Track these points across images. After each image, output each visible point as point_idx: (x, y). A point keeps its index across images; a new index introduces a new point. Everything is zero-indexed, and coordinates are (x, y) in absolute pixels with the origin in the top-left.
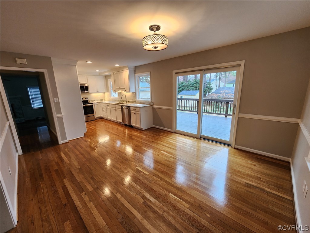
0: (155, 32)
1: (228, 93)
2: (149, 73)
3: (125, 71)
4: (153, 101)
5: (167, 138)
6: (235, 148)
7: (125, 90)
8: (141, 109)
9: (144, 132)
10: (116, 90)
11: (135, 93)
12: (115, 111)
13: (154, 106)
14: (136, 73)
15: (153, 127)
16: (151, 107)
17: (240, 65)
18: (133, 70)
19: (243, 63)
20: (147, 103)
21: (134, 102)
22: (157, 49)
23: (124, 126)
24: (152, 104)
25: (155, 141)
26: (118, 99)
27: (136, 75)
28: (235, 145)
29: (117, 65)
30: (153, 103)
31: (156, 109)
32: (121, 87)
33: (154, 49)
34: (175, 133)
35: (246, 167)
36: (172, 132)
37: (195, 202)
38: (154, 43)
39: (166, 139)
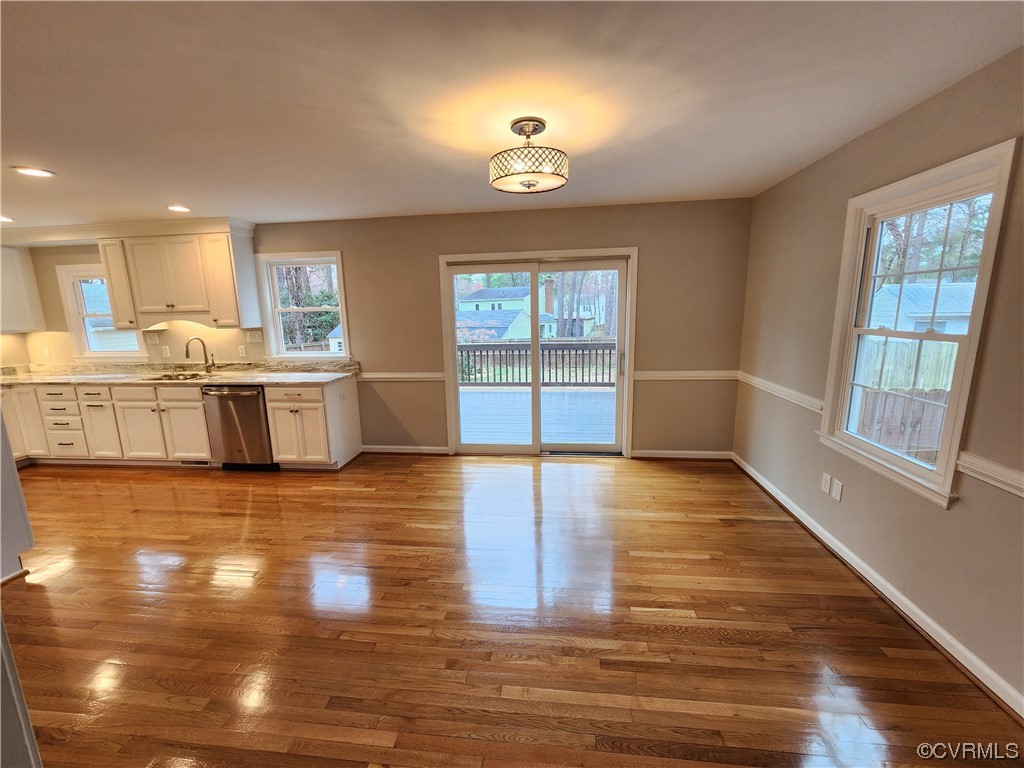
0: (528, 137)
1: (474, 328)
2: (336, 256)
3: (206, 237)
4: (357, 358)
5: (452, 476)
6: (633, 458)
7: (210, 317)
8: (327, 389)
9: (341, 476)
10: (140, 317)
11: (260, 329)
12: (155, 415)
13: (366, 375)
14: (260, 248)
15: (362, 453)
16: (354, 380)
17: (627, 258)
18: (248, 235)
19: (633, 252)
20: (331, 368)
21: (257, 366)
22: (532, 189)
23: (221, 473)
24: (355, 367)
25: (426, 494)
26: (146, 361)
27: (263, 257)
28: (632, 449)
29: (178, 209)
30: (359, 363)
31: (372, 384)
32: (179, 307)
33: (526, 190)
34: (457, 454)
35: (688, 490)
36: (447, 455)
37: (693, 597)
38: (530, 171)
39: (451, 478)
